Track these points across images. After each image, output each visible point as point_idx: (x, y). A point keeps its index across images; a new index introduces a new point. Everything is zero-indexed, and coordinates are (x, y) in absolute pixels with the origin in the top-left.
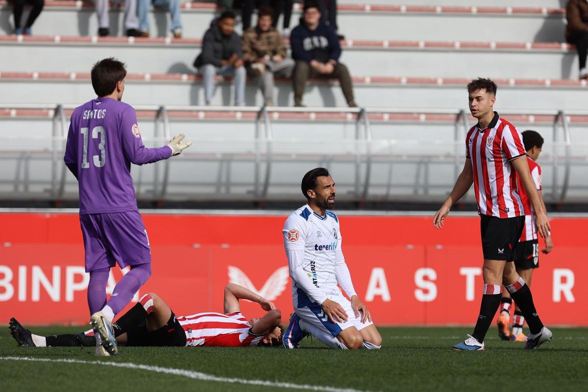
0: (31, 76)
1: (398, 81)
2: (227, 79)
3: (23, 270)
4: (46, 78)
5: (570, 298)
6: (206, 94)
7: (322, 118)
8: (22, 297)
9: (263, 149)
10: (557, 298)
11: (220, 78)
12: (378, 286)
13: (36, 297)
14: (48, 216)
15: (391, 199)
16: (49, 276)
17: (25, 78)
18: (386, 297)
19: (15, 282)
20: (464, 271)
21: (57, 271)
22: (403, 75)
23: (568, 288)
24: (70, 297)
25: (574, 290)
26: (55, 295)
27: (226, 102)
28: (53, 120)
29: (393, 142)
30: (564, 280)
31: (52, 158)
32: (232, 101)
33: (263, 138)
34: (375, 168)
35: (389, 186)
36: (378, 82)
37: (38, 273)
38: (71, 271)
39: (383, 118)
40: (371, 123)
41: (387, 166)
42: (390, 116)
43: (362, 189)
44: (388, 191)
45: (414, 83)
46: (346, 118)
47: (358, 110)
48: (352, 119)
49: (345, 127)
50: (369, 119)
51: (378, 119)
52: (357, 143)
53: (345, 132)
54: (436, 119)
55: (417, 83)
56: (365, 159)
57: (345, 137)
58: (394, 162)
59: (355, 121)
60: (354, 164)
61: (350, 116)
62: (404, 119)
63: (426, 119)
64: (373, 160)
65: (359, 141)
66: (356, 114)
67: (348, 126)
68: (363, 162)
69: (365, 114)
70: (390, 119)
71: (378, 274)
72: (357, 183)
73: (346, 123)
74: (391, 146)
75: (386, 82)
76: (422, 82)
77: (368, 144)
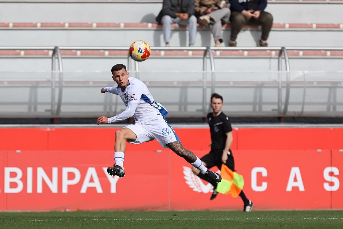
0: (35, 25)
1: (311, 26)
2: (183, 27)
3: (30, 170)
4: (46, 27)
6: (165, 37)
7: (252, 55)
8: (30, 190)
9: (209, 78)
11: (177, 25)
12: (295, 180)
13: (40, 190)
14: (48, 130)
15: (304, 115)
16: (50, 175)
17: (31, 27)
18: (302, 189)
19: (24, 179)
21: (55, 170)
22: (314, 21)
24: (65, 190)
26: (54, 188)
27: (183, 43)
28: (52, 58)
29: (306, 72)
31: (51, 87)
32: (188, 43)
33: (208, 70)
34: (292, 91)
35: (303, 104)
36: (294, 27)
37: (41, 173)
38: (66, 171)
39: (298, 54)
40: (289, 58)
41: (302, 90)
42: (303, 53)
43: (283, 107)
44: (303, 108)
45: (322, 27)
46: (270, 54)
47: (280, 48)
48: (276, 55)
49: (270, 61)
50: (288, 55)
51: (295, 55)
52: (279, 73)
53: (270, 65)
54: (339, 55)
55: (324, 27)
56: (285, 85)
57: (270, 68)
58: (307, 87)
59: (277, 57)
60: (277, 89)
61: (274, 53)
62: (315, 55)
63: (331, 55)
64: (291, 85)
65: (280, 72)
66: (278, 52)
67: (272, 60)
68: (284, 87)
69: (285, 51)
70: (304, 54)
71: (295, 171)
72: (279, 102)
73: (271, 58)
74: (304, 75)
75: (300, 27)
76: (328, 27)
77: (287, 74)
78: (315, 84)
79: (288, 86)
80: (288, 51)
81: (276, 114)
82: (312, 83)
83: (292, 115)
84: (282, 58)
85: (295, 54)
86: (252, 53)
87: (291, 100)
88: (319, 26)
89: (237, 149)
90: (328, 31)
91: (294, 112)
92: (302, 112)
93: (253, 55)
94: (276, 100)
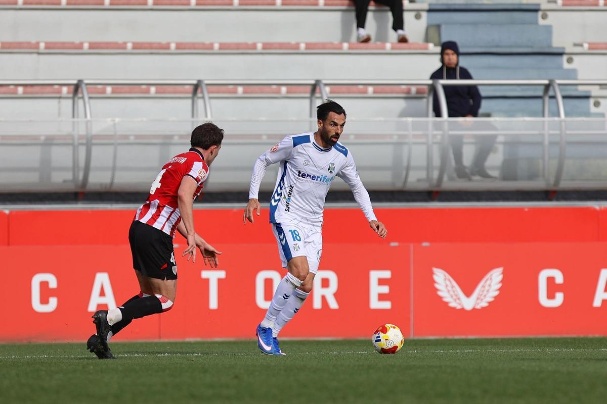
1: (123, 46)
5: (333, 304)
10: (317, 304)
12: (102, 294)
15: (115, 188)
20: (205, 274)
22: (129, 38)
23: (330, 293)
25: (336, 295)
29: (117, 120)
30: (325, 283)
34: (95, 151)
35: (114, 171)
36: (97, 48)
39: (104, 92)
40: (90, 98)
41: (110, 149)
42: (113, 89)
43: (81, 176)
44: (113, 178)
45: (141, 48)
46: (60, 92)
47: (75, 82)
48: (68, 93)
49: (59, 102)
50: (88, 93)
51: (99, 93)
52: (73, 122)
53: (59, 109)
54: (170, 93)
55: (145, 48)
56: (84, 141)
57: (59, 114)
58: (119, 144)
59: (71, 95)
60: (71, 148)
61: (65, 89)
62: (130, 93)
63: (157, 92)
64: (94, 141)
65: (76, 120)
66: (72, 88)
67: (63, 101)
68: (82, 144)
69: (84, 87)
70: (113, 92)
71: (102, 279)
72: (75, 167)
73: (60, 98)
74: (115, 125)
75: (107, 48)
76: (151, 48)
77: (87, 122)
78: (132, 139)
79: (89, 142)
80: (88, 86)
81: (71, 187)
82: (126, 137)
83: (97, 188)
84: (80, 98)
85: (98, 91)
86: (29, 89)
87: (93, 164)
88: (136, 46)
89: (9, 244)
90: (151, 54)
91: (101, 185)
92: (112, 184)
93: (32, 93)
94: (70, 164)
